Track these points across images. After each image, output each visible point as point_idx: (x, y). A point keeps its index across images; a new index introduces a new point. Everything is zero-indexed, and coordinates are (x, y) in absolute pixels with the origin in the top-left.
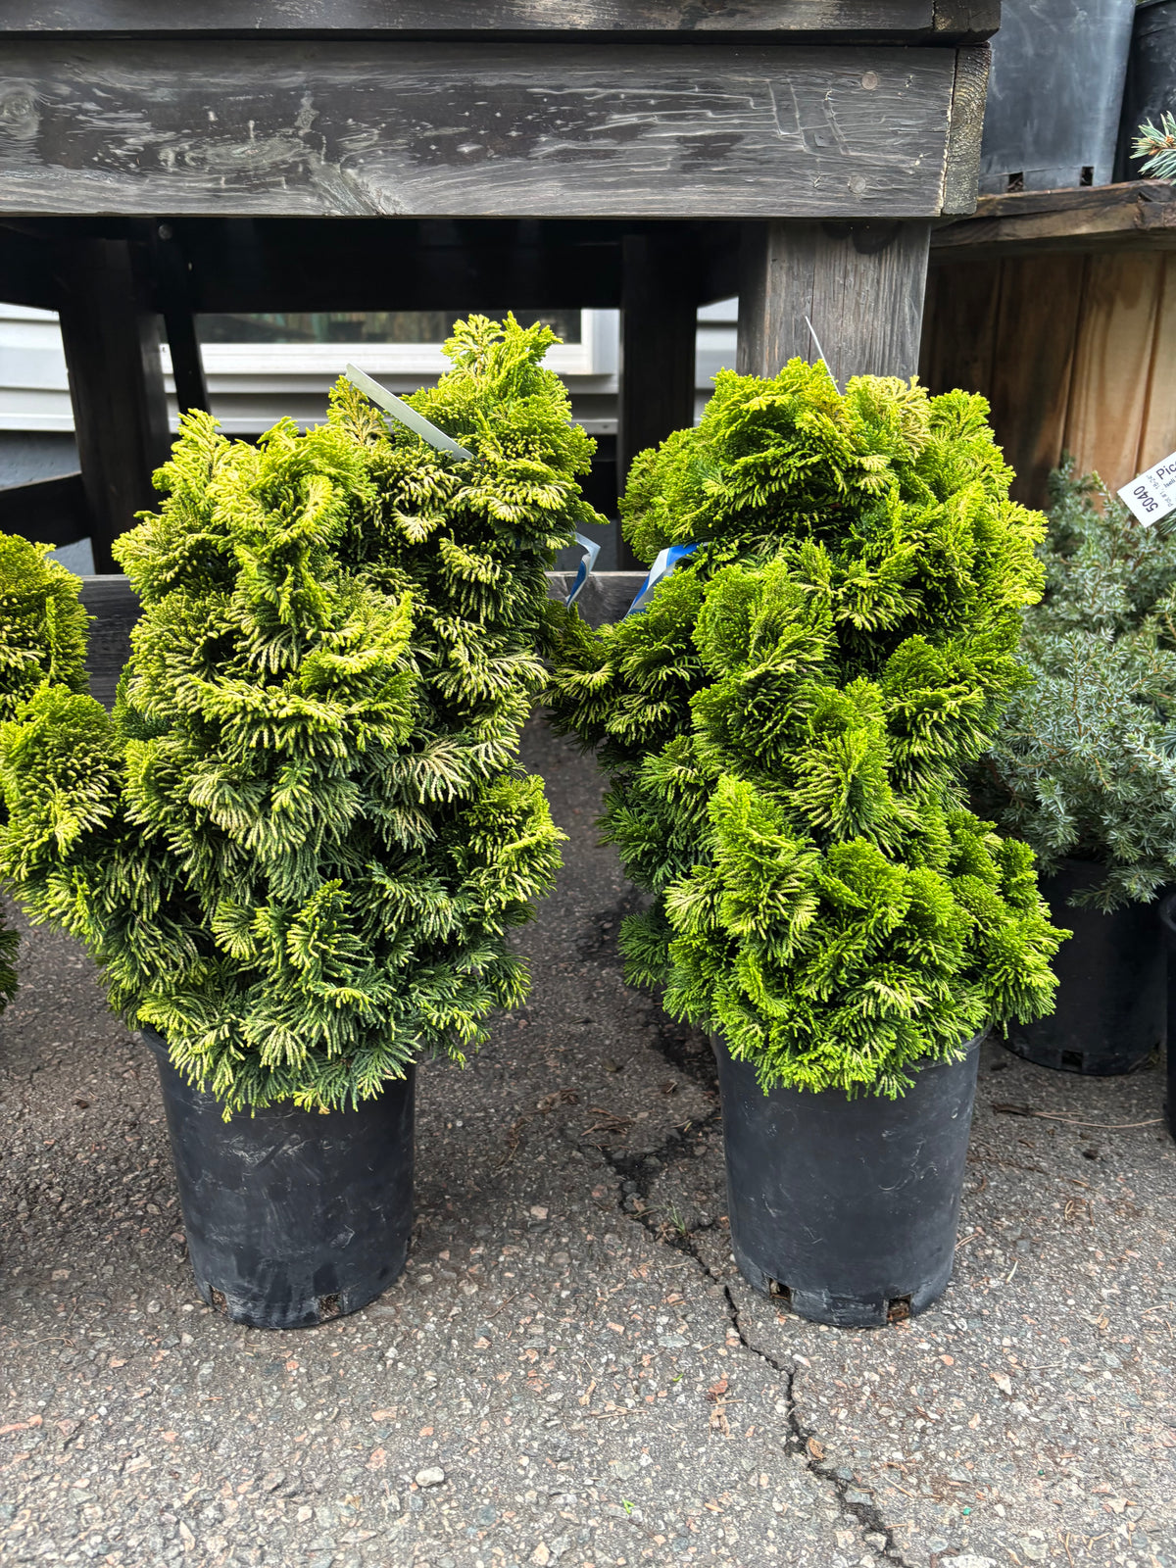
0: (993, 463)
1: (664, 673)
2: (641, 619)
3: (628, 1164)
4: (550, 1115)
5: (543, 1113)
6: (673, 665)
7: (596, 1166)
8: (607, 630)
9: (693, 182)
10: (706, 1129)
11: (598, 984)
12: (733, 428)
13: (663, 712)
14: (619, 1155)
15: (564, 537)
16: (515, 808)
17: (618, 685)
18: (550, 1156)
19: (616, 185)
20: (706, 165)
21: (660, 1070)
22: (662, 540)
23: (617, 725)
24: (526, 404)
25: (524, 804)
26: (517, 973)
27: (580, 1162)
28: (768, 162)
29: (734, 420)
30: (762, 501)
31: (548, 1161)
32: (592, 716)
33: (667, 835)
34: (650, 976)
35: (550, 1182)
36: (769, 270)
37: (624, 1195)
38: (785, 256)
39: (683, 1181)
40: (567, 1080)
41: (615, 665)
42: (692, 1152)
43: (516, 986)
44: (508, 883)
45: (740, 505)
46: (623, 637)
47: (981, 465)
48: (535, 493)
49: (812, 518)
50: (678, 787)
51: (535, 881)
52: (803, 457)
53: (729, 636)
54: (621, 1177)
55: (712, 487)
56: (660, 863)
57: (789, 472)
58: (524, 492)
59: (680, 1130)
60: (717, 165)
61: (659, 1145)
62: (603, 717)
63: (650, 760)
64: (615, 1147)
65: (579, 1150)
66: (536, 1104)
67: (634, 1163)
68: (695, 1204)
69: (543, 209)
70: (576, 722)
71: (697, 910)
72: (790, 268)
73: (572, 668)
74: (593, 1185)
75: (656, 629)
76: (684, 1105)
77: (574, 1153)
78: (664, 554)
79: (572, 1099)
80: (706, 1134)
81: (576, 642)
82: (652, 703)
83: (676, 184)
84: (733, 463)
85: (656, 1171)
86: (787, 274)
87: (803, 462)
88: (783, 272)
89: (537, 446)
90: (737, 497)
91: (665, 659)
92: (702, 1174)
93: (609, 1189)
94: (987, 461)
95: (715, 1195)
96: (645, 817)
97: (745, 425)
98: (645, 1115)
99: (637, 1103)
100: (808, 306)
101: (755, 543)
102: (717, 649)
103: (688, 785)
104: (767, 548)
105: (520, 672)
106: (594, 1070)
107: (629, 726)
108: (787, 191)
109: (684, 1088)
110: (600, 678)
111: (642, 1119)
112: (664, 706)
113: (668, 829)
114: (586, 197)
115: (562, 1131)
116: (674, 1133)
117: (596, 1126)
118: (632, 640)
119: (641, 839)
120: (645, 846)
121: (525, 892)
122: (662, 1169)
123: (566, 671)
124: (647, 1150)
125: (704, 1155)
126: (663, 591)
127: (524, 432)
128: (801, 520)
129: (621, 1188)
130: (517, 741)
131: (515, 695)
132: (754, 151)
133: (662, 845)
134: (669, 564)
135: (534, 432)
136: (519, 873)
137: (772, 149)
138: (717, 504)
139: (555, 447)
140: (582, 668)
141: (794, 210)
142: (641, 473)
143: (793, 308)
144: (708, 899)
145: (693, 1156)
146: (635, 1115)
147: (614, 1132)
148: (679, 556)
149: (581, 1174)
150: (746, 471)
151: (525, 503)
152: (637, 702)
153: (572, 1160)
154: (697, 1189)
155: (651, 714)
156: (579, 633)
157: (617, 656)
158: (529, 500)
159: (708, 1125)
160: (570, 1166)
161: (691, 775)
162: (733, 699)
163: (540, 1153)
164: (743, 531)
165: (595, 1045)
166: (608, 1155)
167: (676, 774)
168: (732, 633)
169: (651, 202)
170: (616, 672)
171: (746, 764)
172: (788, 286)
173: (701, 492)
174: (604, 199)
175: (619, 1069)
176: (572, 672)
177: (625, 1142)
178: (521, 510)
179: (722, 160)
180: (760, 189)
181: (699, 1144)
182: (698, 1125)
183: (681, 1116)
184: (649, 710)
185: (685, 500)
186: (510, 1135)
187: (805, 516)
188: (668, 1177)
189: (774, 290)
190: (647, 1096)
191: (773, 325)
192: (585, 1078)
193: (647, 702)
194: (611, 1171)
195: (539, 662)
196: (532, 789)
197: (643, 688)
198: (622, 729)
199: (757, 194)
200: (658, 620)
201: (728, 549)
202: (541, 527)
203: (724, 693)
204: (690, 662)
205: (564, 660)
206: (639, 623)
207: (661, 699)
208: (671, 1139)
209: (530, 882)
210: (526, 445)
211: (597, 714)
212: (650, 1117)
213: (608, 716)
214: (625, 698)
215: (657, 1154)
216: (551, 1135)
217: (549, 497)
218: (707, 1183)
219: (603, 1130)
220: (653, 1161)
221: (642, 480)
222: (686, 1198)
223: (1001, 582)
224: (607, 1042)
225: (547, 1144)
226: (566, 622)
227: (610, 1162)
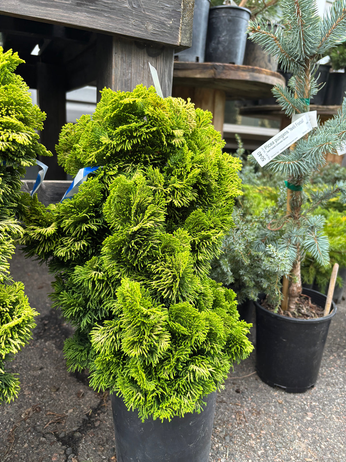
0: (217, 138)
1: (84, 227)
2: (73, 202)
3: (67, 439)
4: (28, 421)
5: (24, 420)
6: (88, 223)
7: (52, 444)
8: (53, 207)
9: (81, 11)
10: (99, 412)
11: (45, 349)
12: (115, 112)
13: (84, 245)
14: (62, 435)
15: (30, 161)
16: (8, 302)
17: (60, 233)
18: (31, 443)
19: (46, 5)
20: (87, 5)
21: (75, 386)
22: (79, 165)
23: (61, 252)
24: (6, 89)
25: (13, 299)
26: (12, 384)
27: (44, 443)
28: (114, 9)
29: (114, 109)
30: (130, 148)
31: (29, 446)
32: (47, 248)
33: (86, 303)
34: (79, 366)
35: (31, 457)
36: (114, 57)
37: (67, 456)
38: (120, 52)
39: (92, 442)
40: (34, 399)
41: (58, 223)
42: (94, 425)
43: (13, 391)
44: (5, 344)
45: (118, 149)
46: (63, 210)
47: (212, 139)
48: (14, 136)
49: (150, 157)
50: (94, 282)
51: (22, 340)
52: (148, 128)
53: (120, 210)
54: (64, 447)
55: (105, 140)
56: (84, 316)
57: (142, 135)
58: (7, 134)
59: (87, 415)
60: (92, 6)
61: (79, 425)
62: (52, 248)
63: (78, 269)
64: (60, 431)
65: (44, 437)
66: (21, 415)
67: (69, 437)
68: (99, 453)
69: (10, 9)
70: (38, 251)
71: (109, 343)
72: (122, 58)
73: (35, 225)
74: (52, 454)
75: (80, 207)
76: (88, 401)
77: (41, 439)
78: (82, 171)
79: (37, 409)
80: (99, 414)
81: (37, 213)
82: (77, 241)
83: (75, 11)
84: (115, 129)
85: (80, 439)
86: (121, 60)
87: (149, 130)
88: (120, 59)
89: (13, 112)
90: (118, 145)
91: (85, 220)
92: (100, 436)
93: (60, 455)
94: (214, 137)
95: (107, 446)
96: (76, 295)
97: (121, 111)
98: (71, 411)
99: (67, 405)
100: (130, 74)
101: (124, 167)
102: (115, 216)
103: (99, 280)
104: (130, 170)
105: (8, 229)
106: (46, 392)
107: (67, 253)
108: (121, 23)
109: (87, 393)
110: (51, 230)
111: (71, 413)
112: (84, 242)
113: (87, 300)
114: (32, 8)
115: (34, 428)
116: (85, 417)
117: (50, 422)
118: (67, 212)
119: (74, 305)
120: (77, 309)
121: (16, 348)
122: (82, 437)
123: (32, 227)
124: (74, 429)
125: (99, 425)
126: (83, 188)
127: (6, 103)
128: (145, 158)
129: (65, 453)
130: (8, 267)
131: (6, 242)
132: (108, 3)
133: (85, 307)
134: (84, 176)
135: (12, 104)
136: (12, 338)
137: (115, 4)
138: (107, 148)
139: (24, 113)
140: (41, 225)
141: (124, 32)
142: (66, 134)
143: (124, 75)
144: (114, 337)
145: (95, 427)
146: (67, 412)
147: (59, 423)
148: (89, 172)
149: (46, 449)
150: (121, 133)
151: (8, 141)
152: (70, 242)
153: (42, 443)
154: (99, 444)
155: (78, 246)
156: (39, 209)
157: (59, 219)
158: (11, 139)
159: (99, 409)
160: (40, 446)
161: (101, 275)
162: (124, 240)
163: (25, 443)
164: (119, 161)
165: (46, 379)
166: (57, 436)
167: (93, 276)
168: (122, 209)
169: (62, 16)
170: (59, 227)
171: (128, 269)
172: (121, 65)
173: (99, 142)
174: (40, 11)
175: (58, 390)
176: (35, 227)
177: (64, 428)
178: (6, 145)
179: (94, 4)
180: (110, 20)
181: (96, 420)
182: (95, 410)
183: (87, 407)
184: (76, 244)
185: (91, 145)
186: (9, 435)
187: (147, 156)
188: (86, 441)
189: (116, 66)
190: (71, 400)
191: (116, 80)
192: (43, 397)
193: (74, 241)
194: (59, 444)
195: (18, 224)
196: (17, 290)
197: (73, 234)
198: (63, 254)
199: (109, 22)
200: (81, 202)
201: (113, 170)
202: (17, 154)
203: (120, 238)
204: (97, 222)
205: (31, 221)
206: (71, 204)
207: (82, 239)
208: (84, 420)
209: (19, 341)
210: (7, 111)
211: (49, 247)
212: (74, 411)
213: (55, 248)
214: (64, 239)
215: (79, 430)
216: (30, 431)
217: (22, 138)
218: (103, 440)
219: (53, 423)
220: (78, 434)
221: (67, 137)
222: (95, 451)
223: (227, 186)
224: (51, 377)
225: (28, 437)
226: (31, 203)
227: (59, 440)
